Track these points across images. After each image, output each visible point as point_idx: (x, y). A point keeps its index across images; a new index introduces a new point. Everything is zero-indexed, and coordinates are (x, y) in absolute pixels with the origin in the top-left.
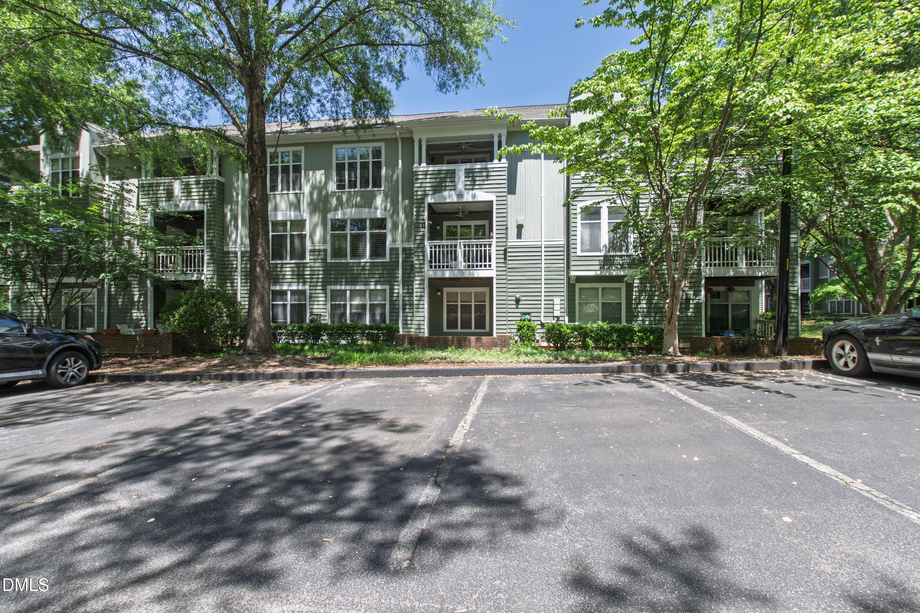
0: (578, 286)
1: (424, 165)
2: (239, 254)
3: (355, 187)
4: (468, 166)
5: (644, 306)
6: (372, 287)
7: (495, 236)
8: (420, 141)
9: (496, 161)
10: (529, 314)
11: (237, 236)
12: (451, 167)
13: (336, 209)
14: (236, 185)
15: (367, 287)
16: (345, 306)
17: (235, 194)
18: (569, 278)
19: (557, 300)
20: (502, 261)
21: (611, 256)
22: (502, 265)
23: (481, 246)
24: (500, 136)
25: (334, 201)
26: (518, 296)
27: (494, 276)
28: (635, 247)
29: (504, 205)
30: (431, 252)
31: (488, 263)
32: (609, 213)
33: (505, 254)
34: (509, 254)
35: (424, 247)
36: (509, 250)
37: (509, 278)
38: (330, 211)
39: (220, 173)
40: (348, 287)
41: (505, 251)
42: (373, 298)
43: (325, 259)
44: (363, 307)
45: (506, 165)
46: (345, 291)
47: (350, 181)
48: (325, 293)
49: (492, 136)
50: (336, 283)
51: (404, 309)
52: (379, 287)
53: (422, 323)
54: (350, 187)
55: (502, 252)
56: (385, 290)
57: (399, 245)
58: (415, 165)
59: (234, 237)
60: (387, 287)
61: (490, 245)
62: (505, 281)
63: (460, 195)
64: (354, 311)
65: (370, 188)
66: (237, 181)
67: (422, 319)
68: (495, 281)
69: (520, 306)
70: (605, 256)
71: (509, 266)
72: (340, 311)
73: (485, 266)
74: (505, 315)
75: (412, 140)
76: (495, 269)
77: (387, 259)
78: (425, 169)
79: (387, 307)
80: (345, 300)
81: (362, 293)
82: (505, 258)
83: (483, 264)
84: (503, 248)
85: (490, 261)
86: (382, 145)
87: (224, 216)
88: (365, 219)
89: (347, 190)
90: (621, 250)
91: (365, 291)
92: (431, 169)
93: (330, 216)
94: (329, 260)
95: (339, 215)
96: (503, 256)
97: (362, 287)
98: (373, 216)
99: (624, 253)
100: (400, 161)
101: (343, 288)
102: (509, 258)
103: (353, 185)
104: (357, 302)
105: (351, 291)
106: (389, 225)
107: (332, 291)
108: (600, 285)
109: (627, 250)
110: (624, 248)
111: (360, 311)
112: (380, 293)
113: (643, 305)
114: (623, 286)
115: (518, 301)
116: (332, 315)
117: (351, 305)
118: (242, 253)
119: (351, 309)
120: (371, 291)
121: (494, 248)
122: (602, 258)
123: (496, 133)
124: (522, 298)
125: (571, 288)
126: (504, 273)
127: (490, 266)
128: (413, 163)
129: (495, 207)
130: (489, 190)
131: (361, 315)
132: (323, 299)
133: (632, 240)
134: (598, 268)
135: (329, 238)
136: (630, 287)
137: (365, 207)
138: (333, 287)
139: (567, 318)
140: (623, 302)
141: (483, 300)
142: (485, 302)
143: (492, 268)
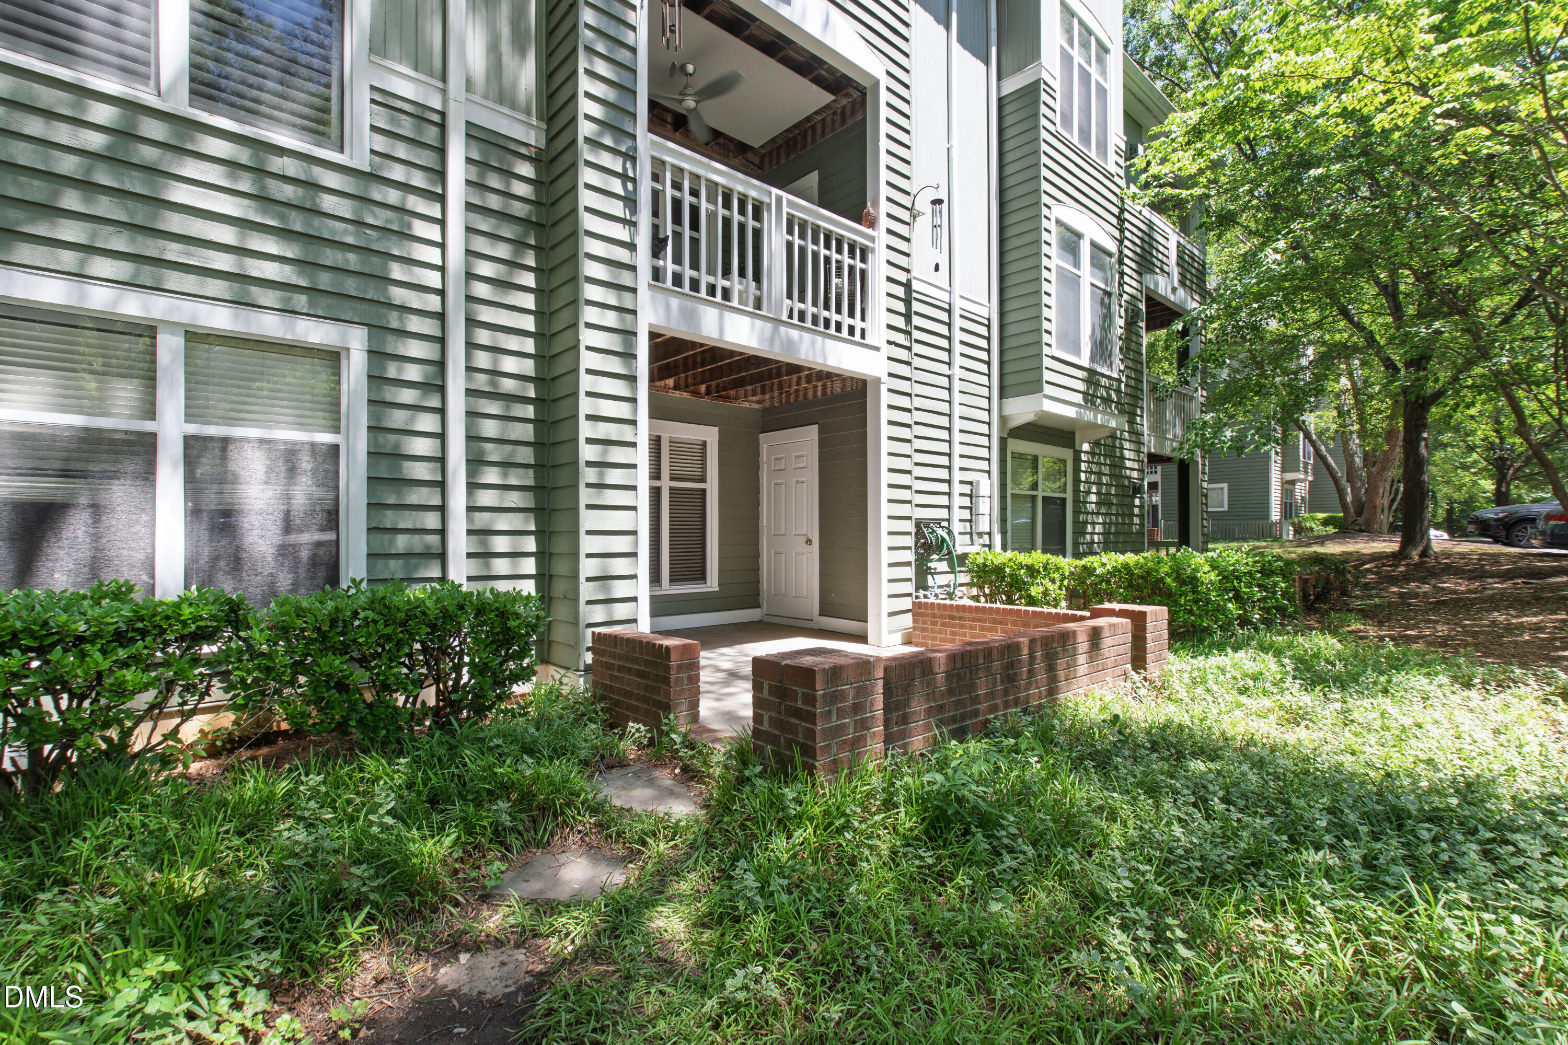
0: (1010, 445)
7: (884, 222)
18: (1003, 419)
19: (985, 485)
20: (901, 323)
21: (1096, 373)
27: (885, 377)
29: (905, 116)
31: (857, 322)
41: (907, 287)
42: (214, 395)
55: (901, 292)
60: (355, 338)
67: (621, 544)
68: (884, 397)
70: (1088, 370)
73: (852, 330)
74: (907, 526)
76: (884, 348)
84: (903, 278)
85: (863, 314)
96: (902, 307)
99: (1108, 372)
108: (1040, 450)
109: (1111, 365)
114: (1069, 456)
120: (195, 337)
121: (880, 268)
122: (1084, 374)
125: (1003, 450)
127: (863, 334)
130: (867, 33)
134: (1080, 399)
136: (1077, 460)
139: (998, 538)
140: (1069, 496)
141: (697, 473)
142: (703, 480)
143: (868, 341)
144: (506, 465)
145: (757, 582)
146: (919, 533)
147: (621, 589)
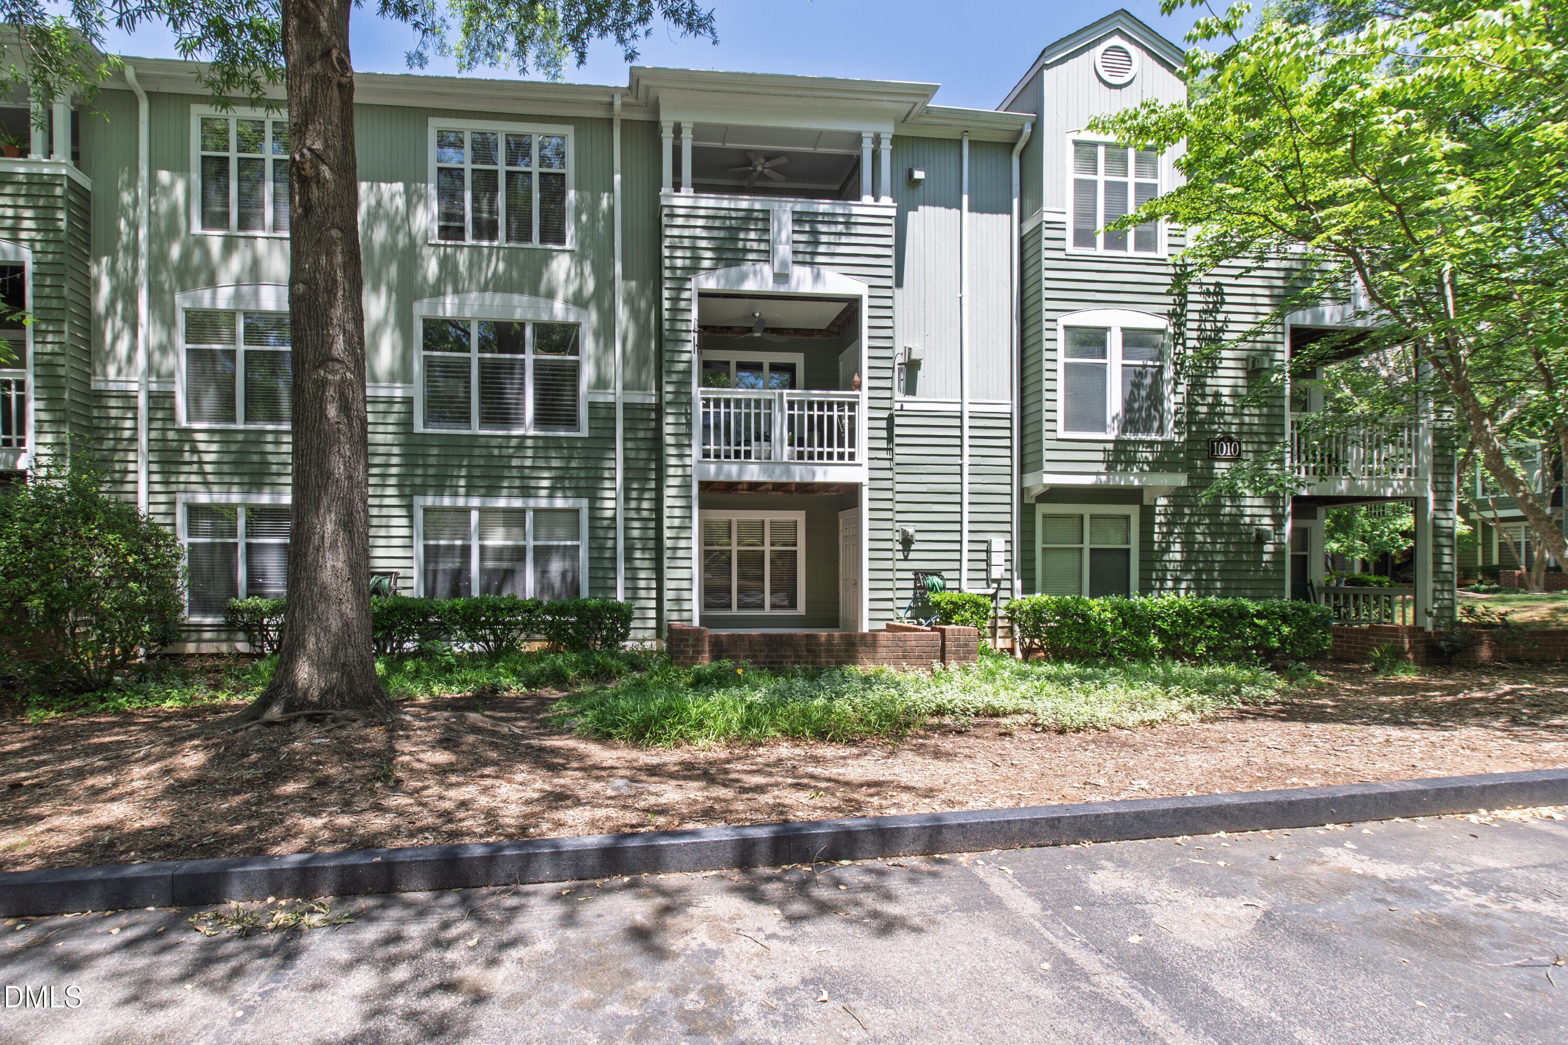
0: (1042, 509)
1: (687, 190)
2: (142, 401)
3: (493, 236)
4: (801, 205)
5: (1178, 557)
6: (543, 503)
7: (866, 383)
8: (677, 130)
9: (867, 199)
10: (937, 573)
11: (133, 348)
12: (758, 204)
13: (437, 292)
14: (127, 198)
15: (532, 503)
16: (466, 550)
17: (123, 224)
18: (1023, 491)
19: (998, 543)
20: (883, 444)
21: (1129, 442)
22: (883, 454)
23: (830, 406)
24: (877, 140)
25: (432, 268)
26: (910, 529)
27: (865, 481)
28: (1177, 424)
29: (885, 310)
30: (706, 415)
31: (847, 450)
32: (1125, 343)
33: (890, 428)
34: (897, 431)
35: (689, 403)
36: (898, 421)
37: (899, 488)
38: (419, 297)
39: (75, 156)
40: (475, 502)
41: (890, 419)
42: (543, 531)
43: (406, 424)
44: (518, 553)
45: (893, 212)
46: (466, 511)
47: (476, 222)
48: (410, 517)
49: (858, 139)
50: (440, 491)
51: (629, 559)
52: (559, 503)
53: (685, 595)
54: (477, 235)
55: (883, 424)
56: (576, 511)
57: (616, 395)
58: (664, 191)
59: (123, 347)
60: (584, 503)
61: (852, 406)
62: (889, 495)
63: (782, 277)
64: (490, 564)
65: (536, 242)
66: (132, 184)
67: (685, 585)
68: (866, 494)
69: (912, 555)
70: (1116, 442)
71: (898, 459)
72: (448, 565)
73: (841, 456)
74: (889, 575)
75: (654, 127)
76: (866, 464)
77: (584, 432)
78: (689, 202)
79: (583, 554)
80: (466, 536)
81: (514, 518)
82: (890, 439)
83: (836, 450)
84: (885, 414)
85: (852, 445)
86: (568, 131)
87: (88, 286)
88: (522, 325)
89: (469, 241)
90: (1148, 430)
91: (522, 511)
92: (703, 203)
93: (422, 309)
94: (419, 427)
95: (449, 307)
96: (884, 434)
97: (517, 503)
98: (545, 318)
99: (1153, 437)
100: (617, 178)
101: (461, 502)
102: (897, 440)
103: (486, 229)
104: (497, 539)
105: (482, 510)
106: (588, 344)
107: (427, 510)
108: (1087, 510)
109: (1161, 430)
110: (1156, 425)
111: (505, 565)
112: (561, 518)
113: (1176, 554)
114: (1133, 511)
115: (907, 542)
116: (429, 575)
117: (482, 548)
118: (151, 396)
119: (482, 559)
120: (537, 511)
121: (863, 414)
122: (1110, 446)
123: (868, 130)
124: (918, 536)
125: (1027, 512)
126: (888, 474)
127: (852, 456)
128: (660, 185)
129: (865, 312)
130: (852, 269)
131: (508, 575)
132: (405, 532)
133: (1173, 408)
134: (1102, 468)
135: (417, 367)
136: (1147, 513)
137: (521, 292)
138: (430, 501)
139: (1018, 584)
140: (1134, 547)
141: (791, 540)
142: (795, 545)
143: (857, 461)
144: (643, 549)
145: (838, 611)
146: (916, 580)
147: (686, 606)
